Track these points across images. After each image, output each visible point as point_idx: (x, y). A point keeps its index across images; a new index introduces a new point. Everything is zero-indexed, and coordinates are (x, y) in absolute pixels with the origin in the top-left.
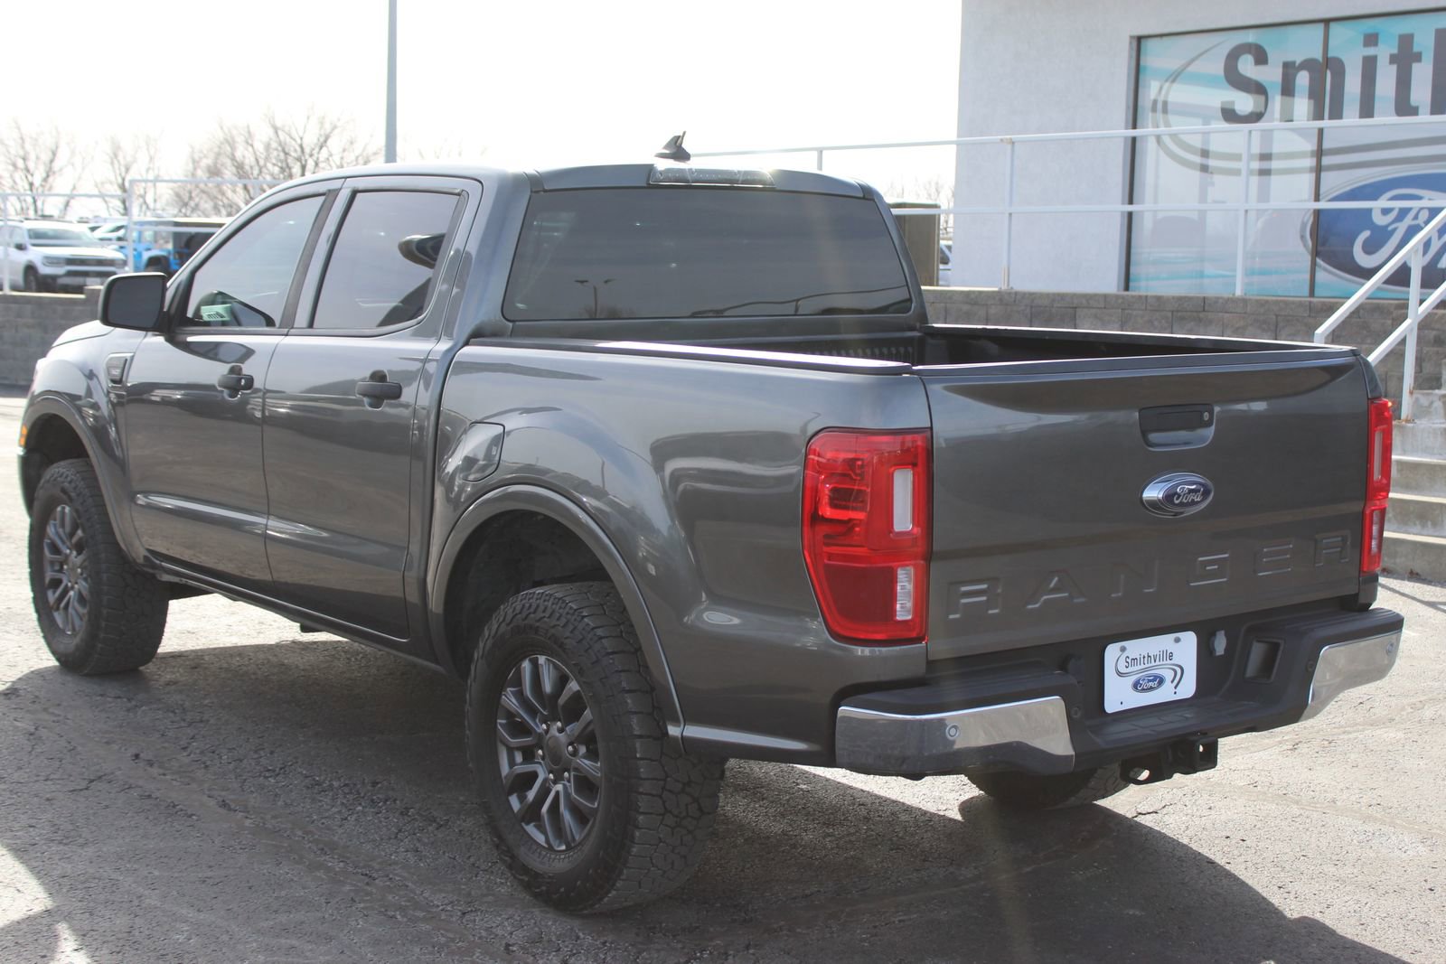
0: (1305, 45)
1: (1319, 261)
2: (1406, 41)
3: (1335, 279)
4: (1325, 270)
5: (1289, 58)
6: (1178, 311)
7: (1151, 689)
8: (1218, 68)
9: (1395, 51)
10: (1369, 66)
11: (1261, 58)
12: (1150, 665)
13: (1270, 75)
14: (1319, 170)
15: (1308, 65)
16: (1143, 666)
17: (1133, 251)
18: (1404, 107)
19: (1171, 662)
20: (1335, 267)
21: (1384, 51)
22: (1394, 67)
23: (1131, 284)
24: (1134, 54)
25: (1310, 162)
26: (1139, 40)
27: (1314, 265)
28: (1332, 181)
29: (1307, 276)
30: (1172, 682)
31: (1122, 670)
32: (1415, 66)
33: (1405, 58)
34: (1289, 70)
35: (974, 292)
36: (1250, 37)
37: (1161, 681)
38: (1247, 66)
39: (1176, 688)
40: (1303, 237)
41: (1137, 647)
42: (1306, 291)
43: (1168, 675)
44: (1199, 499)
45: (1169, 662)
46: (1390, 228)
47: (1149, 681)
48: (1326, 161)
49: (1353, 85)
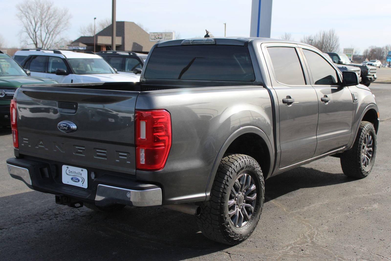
7: (76, 182)
12: (75, 175)
16: (74, 174)
19: (81, 176)
30: (82, 182)
31: (68, 173)
37: (79, 181)
39: (83, 184)
41: (72, 168)
43: (81, 180)
44: (67, 129)
45: (80, 176)
47: (76, 179)
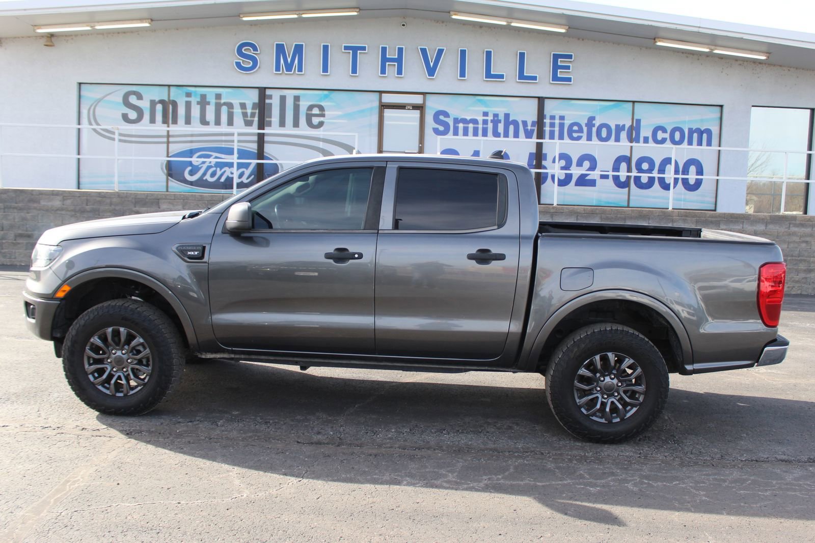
0: (160, 94)
1: (169, 178)
2: (203, 97)
3: (176, 184)
4: (172, 181)
5: (153, 98)
6: (210, 201)
8: (120, 100)
9: (199, 100)
10: (188, 105)
11: (140, 97)
13: (144, 105)
14: (168, 143)
15: (162, 102)
17: (81, 172)
18: (204, 122)
20: (177, 181)
21: (194, 100)
22: (199, 106)
23: (81, 186)
24: (78, 90)
25: (165, 140)
26: (80, 84)
27: (167, 180)
28: (175, 148)
29: (165, 184)
32: (208, 107)
33: (203, 102)
34: (153, 103)
35: (103, 192)
36: (134, 88)
38: (133, 100)
40: (162, 169)
42: (165, 190)
46: (200, 166)
48: (171, 139)
49: (181, 111)
